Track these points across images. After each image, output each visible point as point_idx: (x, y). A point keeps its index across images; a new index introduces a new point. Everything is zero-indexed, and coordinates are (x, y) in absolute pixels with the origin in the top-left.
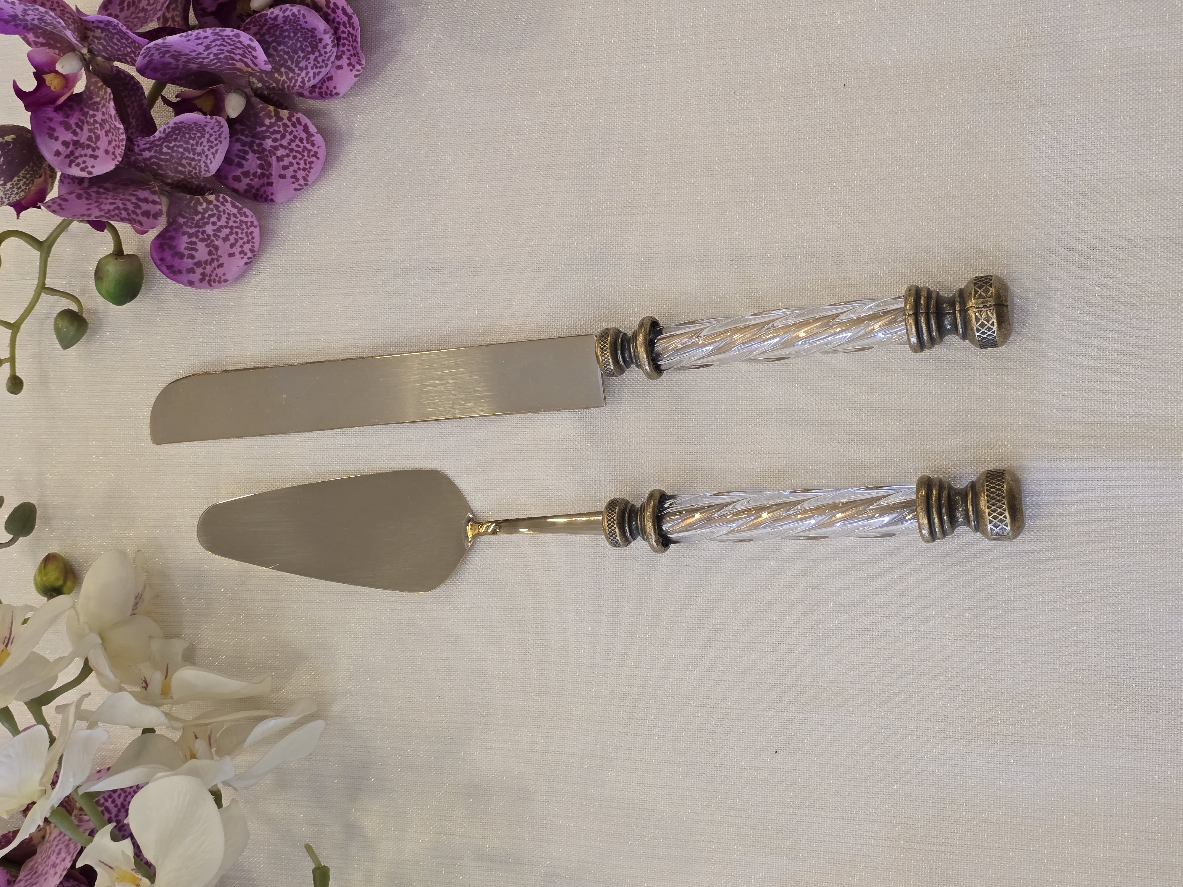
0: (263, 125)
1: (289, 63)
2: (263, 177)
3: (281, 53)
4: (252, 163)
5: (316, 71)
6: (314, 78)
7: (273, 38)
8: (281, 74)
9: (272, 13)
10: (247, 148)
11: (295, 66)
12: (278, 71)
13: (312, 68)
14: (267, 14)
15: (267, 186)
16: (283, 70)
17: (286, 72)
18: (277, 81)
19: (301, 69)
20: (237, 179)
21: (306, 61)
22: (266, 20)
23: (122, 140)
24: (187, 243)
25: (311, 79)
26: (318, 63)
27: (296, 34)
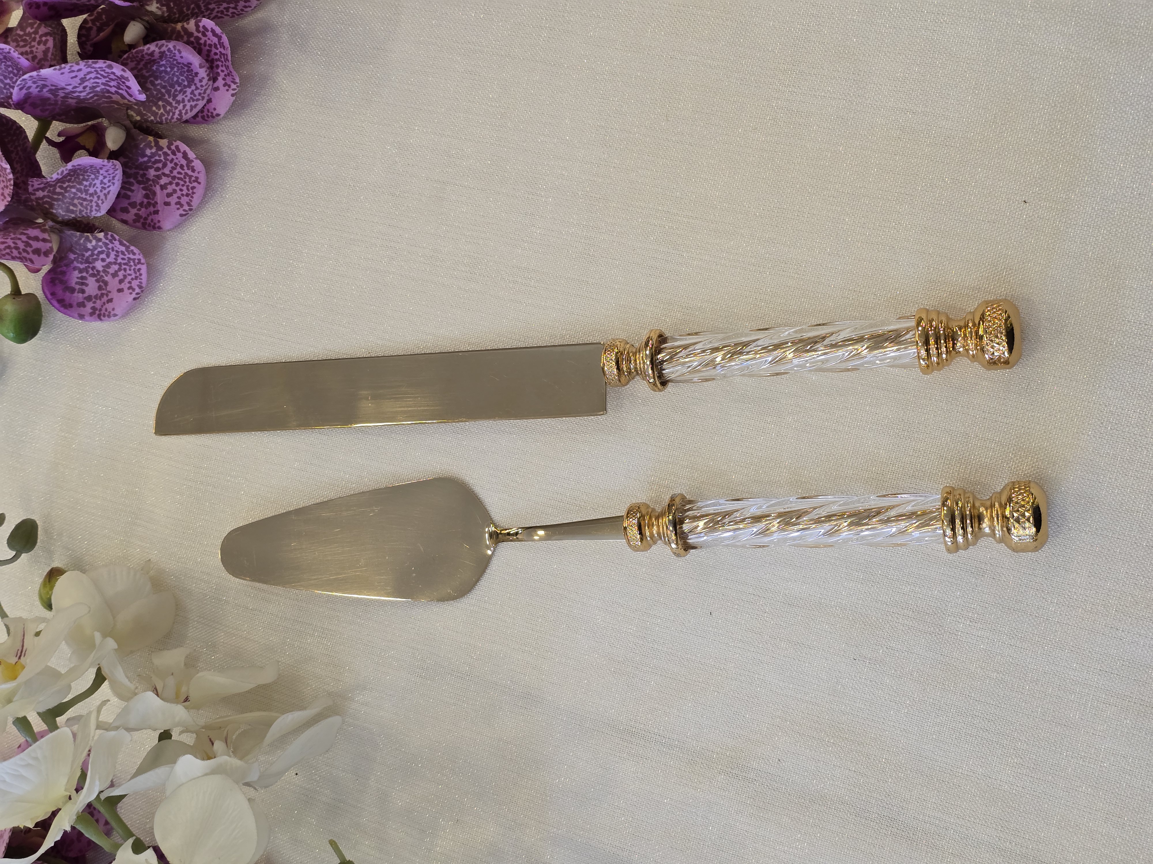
0: (145, 155)
1: (167, 97)
2: (150, 207)
3: (158, 87)
4: (138, 195)
5: (193, 103)
6: (191, 110)
7: (150, 73)
8: (159, 108)
9: (148, 49)
10: (132, 182)
11: (173, 100)
12: (155, 103)
13: (189, 101)
14: (143, 50)
15: (154, 214)
16: (160, 103)
17: (164, 106)
18: (155, 114)
19: (178, 102)
20: (125, 212)
21: (183, 95)
22: (143, 56)
23: (10, 180)
24: (79, 278)
25: (189, 111)
26: (195, 96)
27: (172, 69)
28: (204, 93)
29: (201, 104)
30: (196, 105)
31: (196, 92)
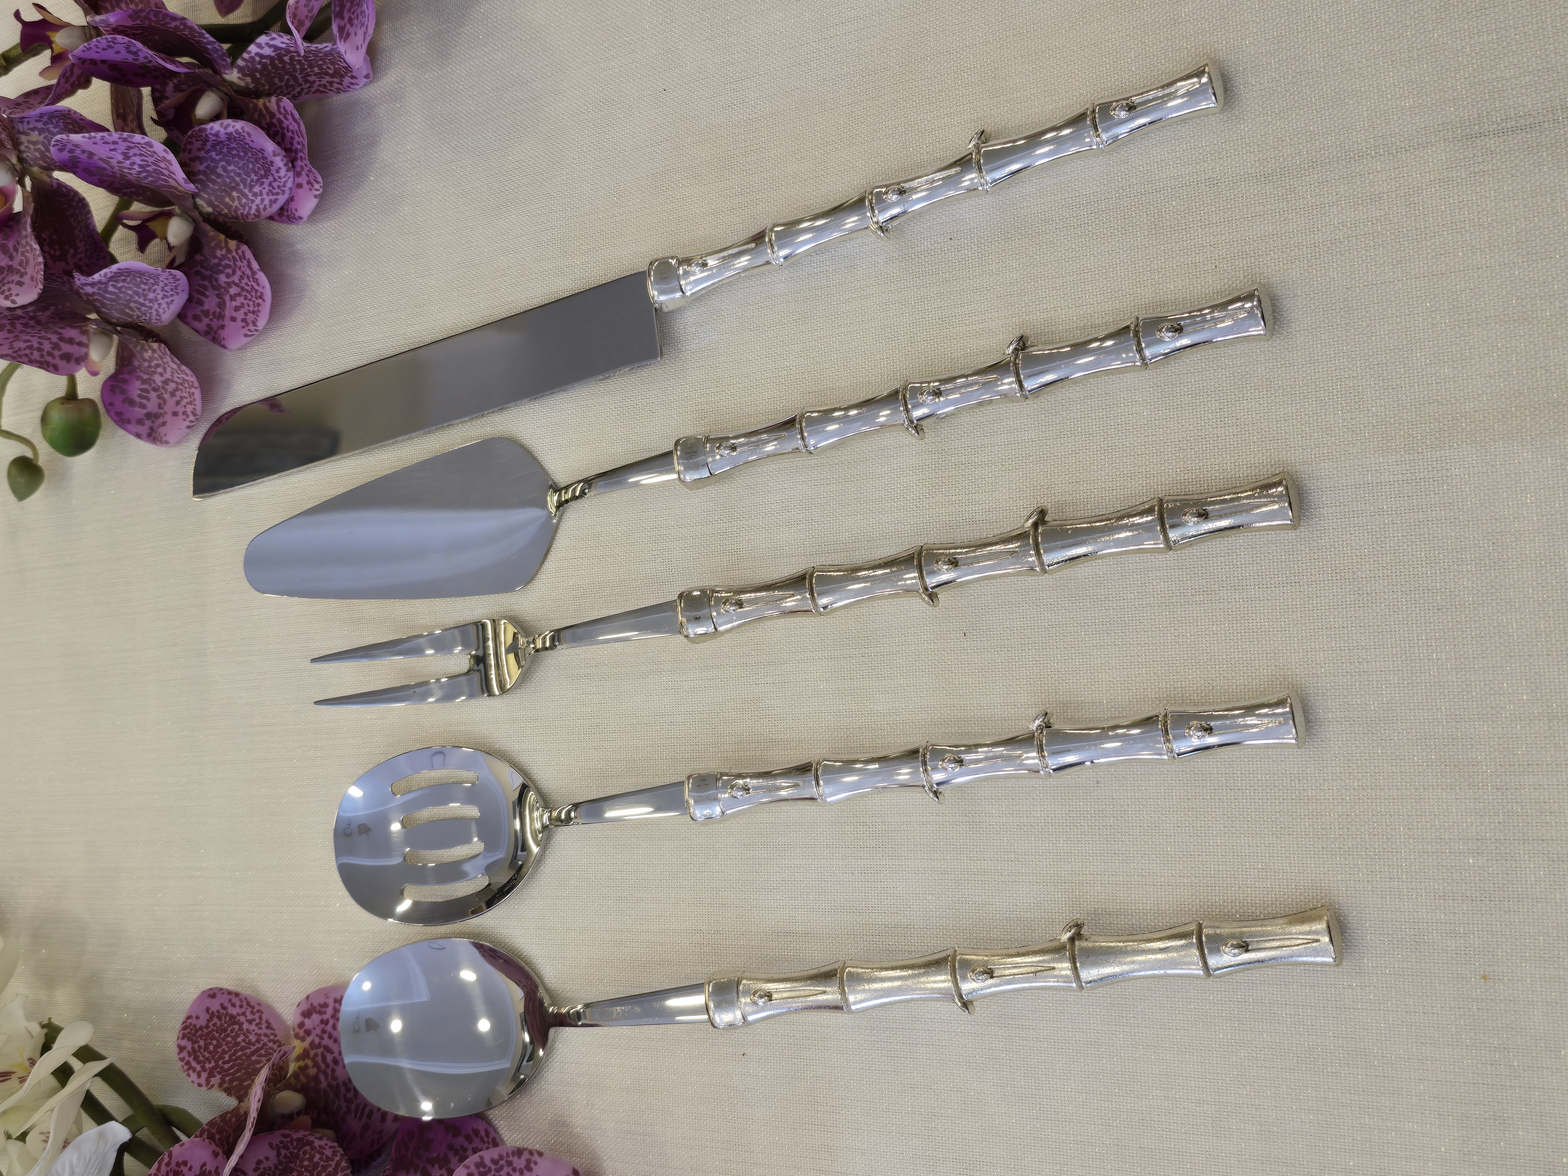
0: (215, 257)
1: (242, 187)
2: (221, 318)
3: (232, 174)
4: (211, 300)
5: (273, 198)
6: (271, 206)
8: (232, 199)
9: (212, 128)
10: (206, 283)
11: (248, 191)
12: (229, 195)
13: (268, 195)
14: (205, 130)
15: (222, 328)
16: (235, 194)
17: (238, 197)
18: (229, 207)
19: (255, 195)
20: (196, 318)
21: (260, 186)
22: (206, 135)
24: (141, 390)
25: (268, 207)
26: (274, 188)
27: (246, 154)
28: (284, 186)
29: (282, 199)
30: (276, 200)
31: (275, 184)
